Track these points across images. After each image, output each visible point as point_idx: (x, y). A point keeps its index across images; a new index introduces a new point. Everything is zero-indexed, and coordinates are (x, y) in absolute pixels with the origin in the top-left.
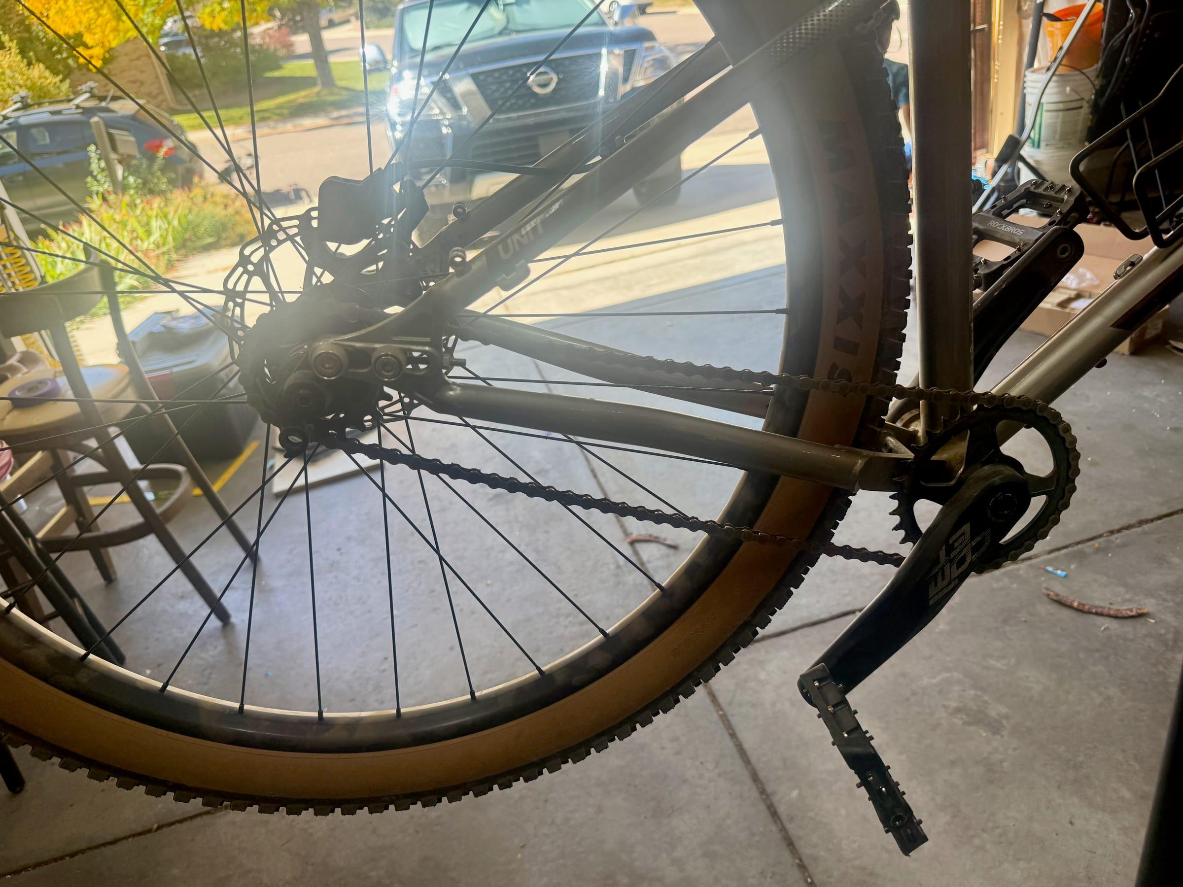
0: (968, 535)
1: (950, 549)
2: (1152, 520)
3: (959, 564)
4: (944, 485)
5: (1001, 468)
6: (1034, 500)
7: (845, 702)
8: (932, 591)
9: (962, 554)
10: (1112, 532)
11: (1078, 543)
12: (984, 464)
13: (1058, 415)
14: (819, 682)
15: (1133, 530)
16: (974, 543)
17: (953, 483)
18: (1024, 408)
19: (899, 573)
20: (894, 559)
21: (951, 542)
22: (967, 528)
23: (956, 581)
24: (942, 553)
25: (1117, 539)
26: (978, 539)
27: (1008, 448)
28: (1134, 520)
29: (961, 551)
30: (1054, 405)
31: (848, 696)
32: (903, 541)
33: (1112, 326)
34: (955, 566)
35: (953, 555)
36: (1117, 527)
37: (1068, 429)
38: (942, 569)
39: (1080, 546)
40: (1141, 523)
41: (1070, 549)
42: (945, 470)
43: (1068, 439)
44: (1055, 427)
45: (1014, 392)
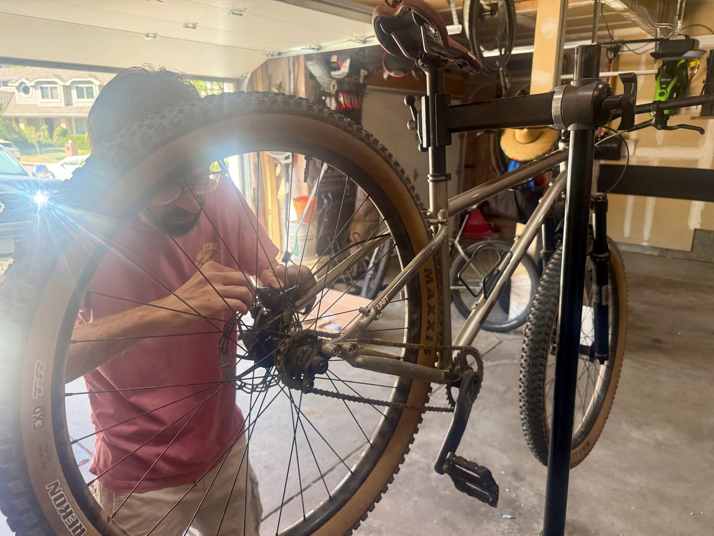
1: (467, 401)
4: (457, 380)
18: (471, 350)
32: (449, 404)
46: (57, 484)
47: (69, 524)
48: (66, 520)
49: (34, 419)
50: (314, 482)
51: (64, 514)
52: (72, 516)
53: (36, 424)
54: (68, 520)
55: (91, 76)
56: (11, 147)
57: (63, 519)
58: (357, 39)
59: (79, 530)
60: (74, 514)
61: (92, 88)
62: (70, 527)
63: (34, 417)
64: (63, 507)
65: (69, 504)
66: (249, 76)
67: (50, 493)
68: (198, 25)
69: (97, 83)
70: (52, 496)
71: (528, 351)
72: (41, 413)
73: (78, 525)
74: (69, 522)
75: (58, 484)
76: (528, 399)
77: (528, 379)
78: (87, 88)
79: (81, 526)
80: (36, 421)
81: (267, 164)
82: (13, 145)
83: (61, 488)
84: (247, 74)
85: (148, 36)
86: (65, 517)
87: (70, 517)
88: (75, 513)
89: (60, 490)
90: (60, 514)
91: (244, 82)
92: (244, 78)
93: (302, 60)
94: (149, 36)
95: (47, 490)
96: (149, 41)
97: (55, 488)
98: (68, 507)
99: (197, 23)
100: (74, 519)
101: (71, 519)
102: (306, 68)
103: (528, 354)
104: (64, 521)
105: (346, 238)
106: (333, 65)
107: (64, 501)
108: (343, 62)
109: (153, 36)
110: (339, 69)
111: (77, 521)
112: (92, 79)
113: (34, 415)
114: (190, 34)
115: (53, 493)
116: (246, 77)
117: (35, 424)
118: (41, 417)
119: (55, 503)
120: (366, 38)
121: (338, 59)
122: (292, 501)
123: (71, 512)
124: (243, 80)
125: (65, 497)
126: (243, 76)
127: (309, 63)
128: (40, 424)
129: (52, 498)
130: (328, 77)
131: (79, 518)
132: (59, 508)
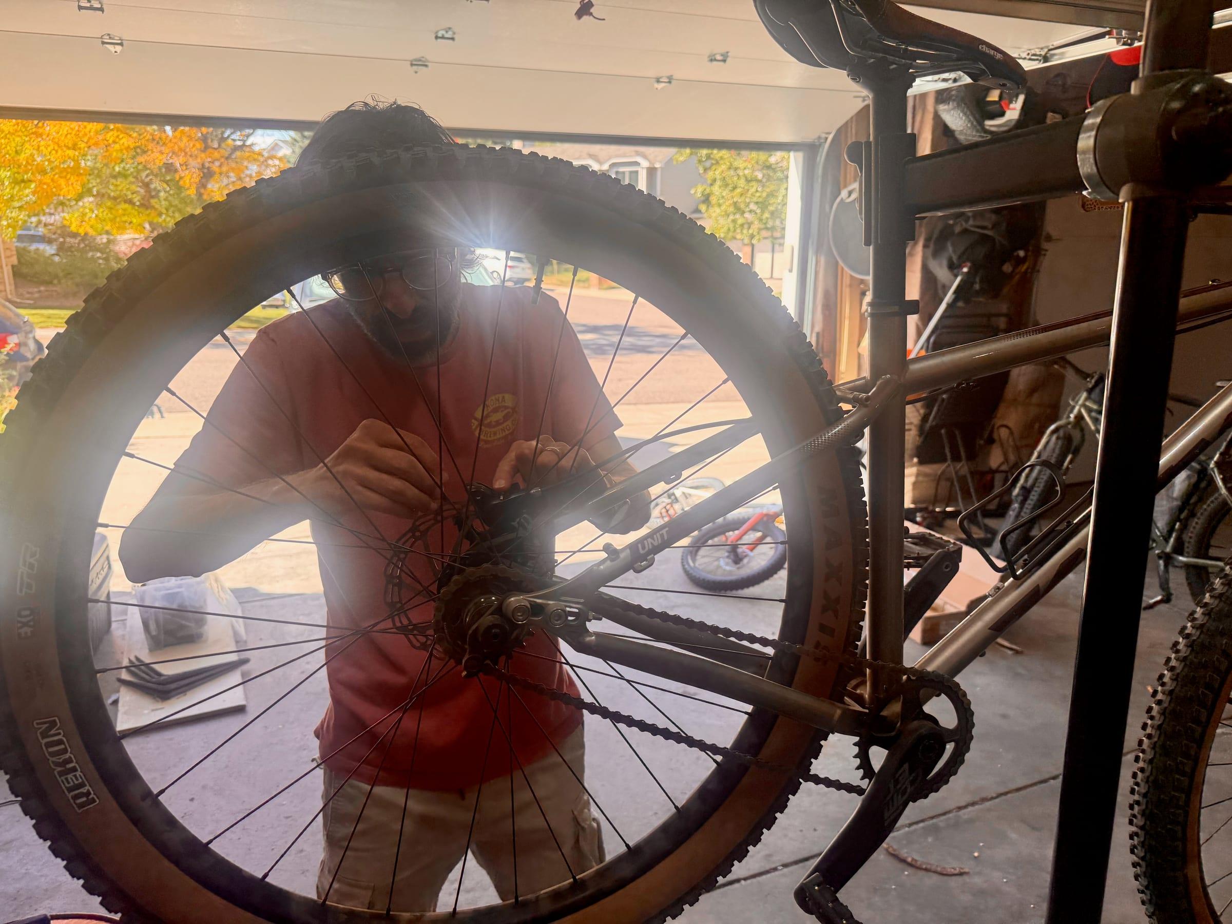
0: (907, 772)
1: (897, 782)
2: (992, 798)
3: (904, 793)
4: (888, 735)
5: (925, 722)
6: (948, 746)
7: (837, 899)
8: (886, 815)
9: (904, 786)
10: (960, 808)
11: (932, 818)
12: (914, 720)
13: (958, 685)
14: (818, 886)
15: (977, 807)
16: (911, 778)
17: (893, 734)
18: (936, 680)
19: (864, 801)
20: (859, 791)
21: (897, 777)
22: (906, 766)
23: (901, 807)
24: (892, 786)
25: (964, 814)
26: (913, 775)
27: (928, 708)
28: (977, 799)
29: (904, 784)
30: (957, 679)
31: (838, 895)
32: (862, 778)
33: (989, 629)
34: (900, 796)
35: (899, 787)
36: (963, 804)
37: (965, 694)
38: (892, 798)
39: (934, 821)
40: (984, 800)
41: (927, 823)
42: (888, 724)
43: (966, 702)
44: (956, 693)
45: (930, 669)
46: (53, 724)
47: (67, 785)
48: (63, 778)
49: (19, 625)
50: (785, 866)
51: (59, 769)
52: (75, 776)
53: (23, 631)
54: (67, 779)
55: (638, 154)
56: (522, 261)
57: (58, 777)
58: (1028, 54)
59: (84, 799)
60: (78, 773)
61: (637, 172)
62: (70, 790)
63: (19, 622)
64: (60, 759)
65: (72, 756)
66: (830, 137)
67: (41, 733)
68: (729, 54)
69: (645, 164)
70: (43, 738)
71: (1157, 718)
72: (32, 617)
73: (84, 790)
74: (69, 783)
75: (56, 725)
76: (1145, 823)
77: (1148, 777)
78: (631, 172)
79: (88, 793)
80: (21, 627)
81: (847, 291)
82: (525, 260)
83: (61, 731)
84: (829, 133)
85: (658, 81)
86: (61, 774)
87: (70, 776)
88: (81, 772)
89: (59, 734)
90: (54, 767)
91: (821, 150)
92: (822, 141)
93: (930, 101)
94: (661, 80)
95: (35, 728)
96: (662, 89)
97: (50, 728)
98: (69, 761)
99: (727, 52)
100: (77, 779)
101: (71, 778)
102: (937, 117)
103: (1157, 722)
104: (59, 779)
105: (986, 435)
106: (991, 108)
107: (65, 751)
108: (1011, 102)
109: (667, 80)
110: (1002, 114)
111: (82, 785)
112: (639, 159)
113: (19, 619)
114: (719, 73)
115: (45, 735)
116: (826, 139)
117: (20, 631)
118: (32, 623)
119: (47, 750)
120: (1050, 50)
121: (1001, 97)
122: (736, 885)
123: (74, 770)
124: (820, 145)
125: (65, 745)
126: (819, 138)
127: (942, 107)
128: (29, 634)
129: (44, 742)
130: (977, 131)
131: (87, 780)
132: (54, 759)
